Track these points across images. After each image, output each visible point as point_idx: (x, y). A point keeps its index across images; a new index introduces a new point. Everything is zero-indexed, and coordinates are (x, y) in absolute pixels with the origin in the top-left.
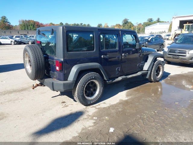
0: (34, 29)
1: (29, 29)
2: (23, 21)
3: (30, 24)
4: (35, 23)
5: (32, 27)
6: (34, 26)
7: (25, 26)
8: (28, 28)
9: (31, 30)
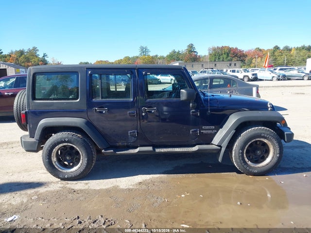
0: (228, 59)
1: (221, 59)
2: (214, 49)
3: (223, 53)
4: (230, 49)
5: (225, 56)
6: (229, 55)
7: (215, 56)
8: (219, 59)
9: (223, 61)
